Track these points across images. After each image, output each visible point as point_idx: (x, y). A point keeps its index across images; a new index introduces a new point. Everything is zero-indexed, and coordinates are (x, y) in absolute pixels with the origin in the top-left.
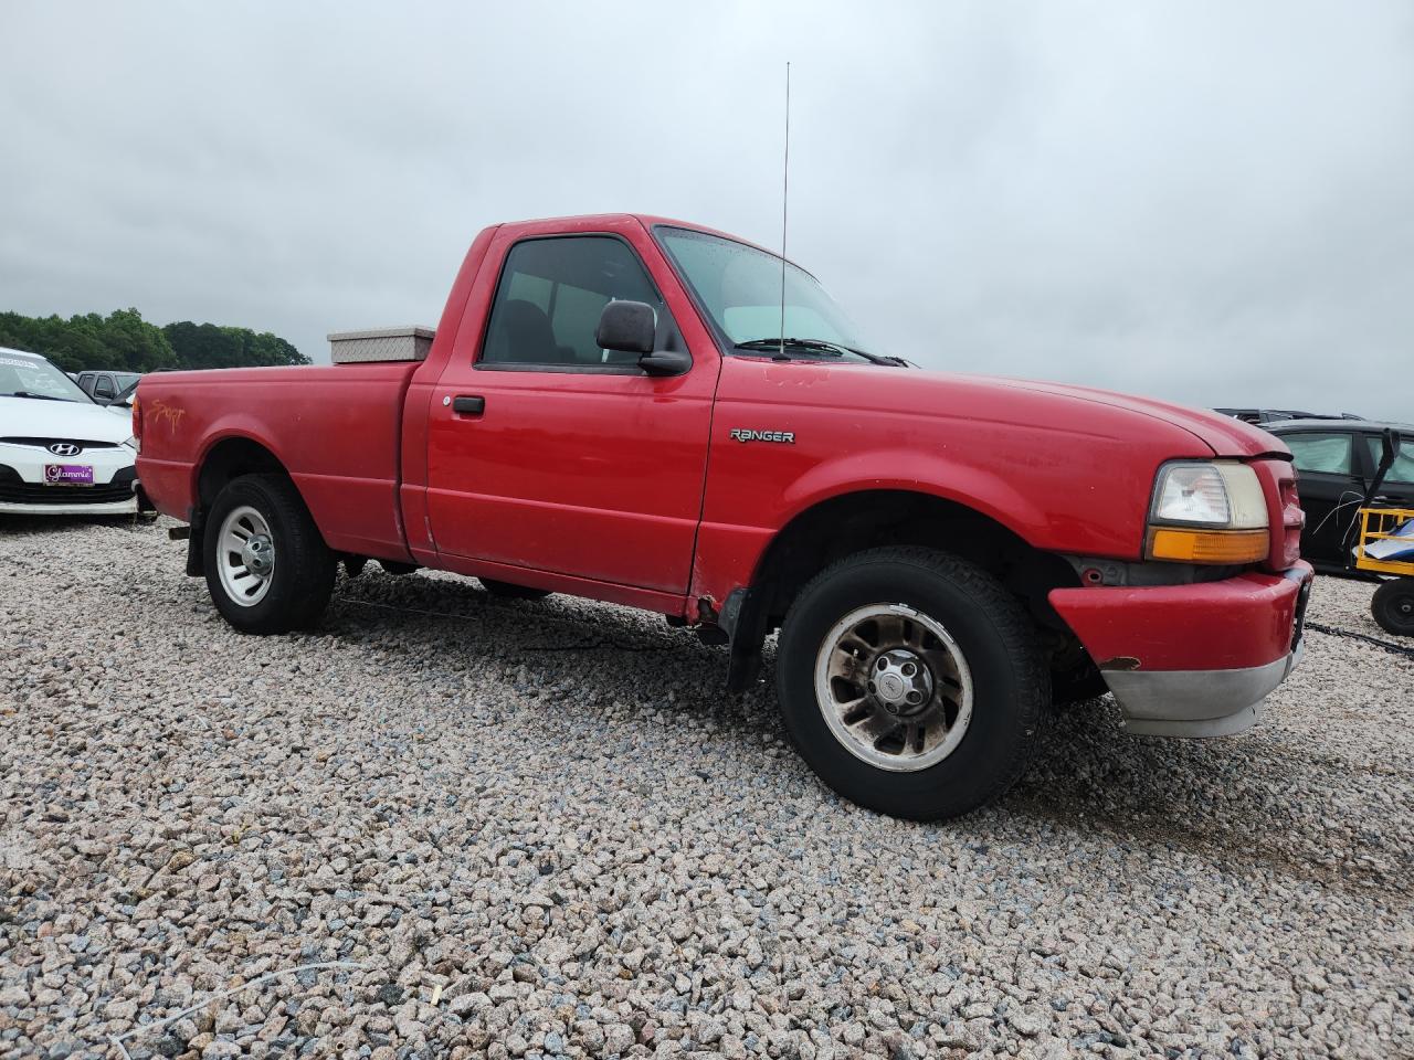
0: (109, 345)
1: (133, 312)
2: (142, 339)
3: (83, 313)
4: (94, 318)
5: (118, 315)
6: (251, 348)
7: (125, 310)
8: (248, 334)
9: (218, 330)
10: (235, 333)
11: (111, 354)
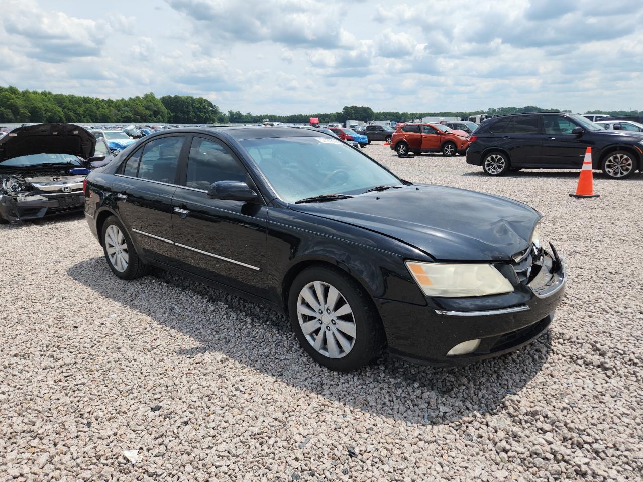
0: (147, 108)
1: (151, 94)
2: (157, 105)
3: (133, 97)
4: (138, 98)
5: (147, 97)
6: (194, 105)
7: (148, 93)
8: (192, 98)
9: (181, 97)
10: (188, 98)
11: (148, 113)
